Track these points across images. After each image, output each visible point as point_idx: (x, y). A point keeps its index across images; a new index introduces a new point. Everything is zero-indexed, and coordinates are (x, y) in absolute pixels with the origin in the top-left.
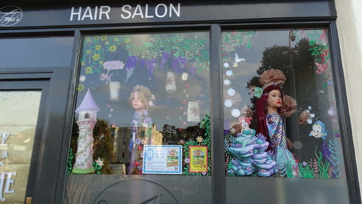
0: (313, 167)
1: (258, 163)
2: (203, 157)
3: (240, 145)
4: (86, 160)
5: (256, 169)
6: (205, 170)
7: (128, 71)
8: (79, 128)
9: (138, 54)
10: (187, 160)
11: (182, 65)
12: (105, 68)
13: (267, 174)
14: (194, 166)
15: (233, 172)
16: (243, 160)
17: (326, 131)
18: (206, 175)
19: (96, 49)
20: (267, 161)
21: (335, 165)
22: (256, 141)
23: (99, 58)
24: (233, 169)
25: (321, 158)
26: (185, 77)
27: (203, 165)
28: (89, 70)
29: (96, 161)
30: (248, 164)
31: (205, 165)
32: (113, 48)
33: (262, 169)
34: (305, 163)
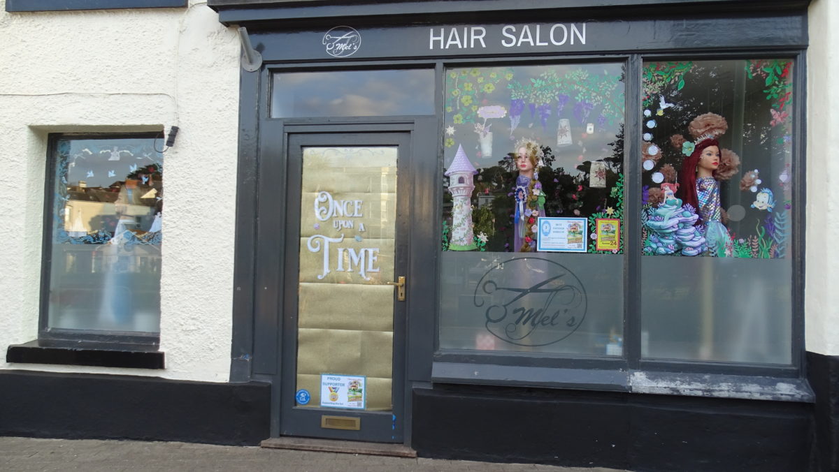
0: (752, 245)
1: (683, 240)
2: (613, 232)
3: (662, 218)
4: (465, 235)
5: (680, 248)
6: (616, 247)
7: (513, 121)
8: (453, 196)
9: (526, 97)
10: (594, 236)
11: (587, 112)
12: (480, 116)
13: (694, 252)
14: (603, 243)
15: (651, 250)
16: (664, 236)
17: (773, 201)
18: (617, 253)
19: (466, 89)
20: (694, 237)
21: (779, 242)
22: (682, 213)
23: (471, 102)
24: (651, 247)
25: (763, 234)
26: (590, 129)
27: (614, 242)
28: (458, 119)
29: (478, 236)
30: (670, 241)
31: (616, 242)
32: (489, 88)
33: (687, 246)
34: (742, 241)
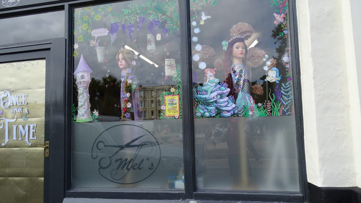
0: (266, 107)
1: (220, 106)
2: (175, 104)
4: (85, 112)
5: (219, 112)
6: (177, 114)
7: (112, 36)
8: (78, 87)
9: (119, 21)
10: (163, 108)
11: (156, 27)
12: (93, 36)
13: (228, 114)
14: (169, 112)
15: (200, 114)
16: (208, 104)
17: (279, 76)
18: (178, 118)
19: (85, 20)
20: (228, 104)
21: (285, 104)
22: (219, 88)
23: (87, 27)
24: (200, 112)
25: (274, 99)
26: (159, 37)
27: (176, 110)
28: (80, 39)
29: (93, 112)
30: (212, 108)
31: (177, 111)
32: (98, 18)
33: (223, 111)
34: (260, 104)
